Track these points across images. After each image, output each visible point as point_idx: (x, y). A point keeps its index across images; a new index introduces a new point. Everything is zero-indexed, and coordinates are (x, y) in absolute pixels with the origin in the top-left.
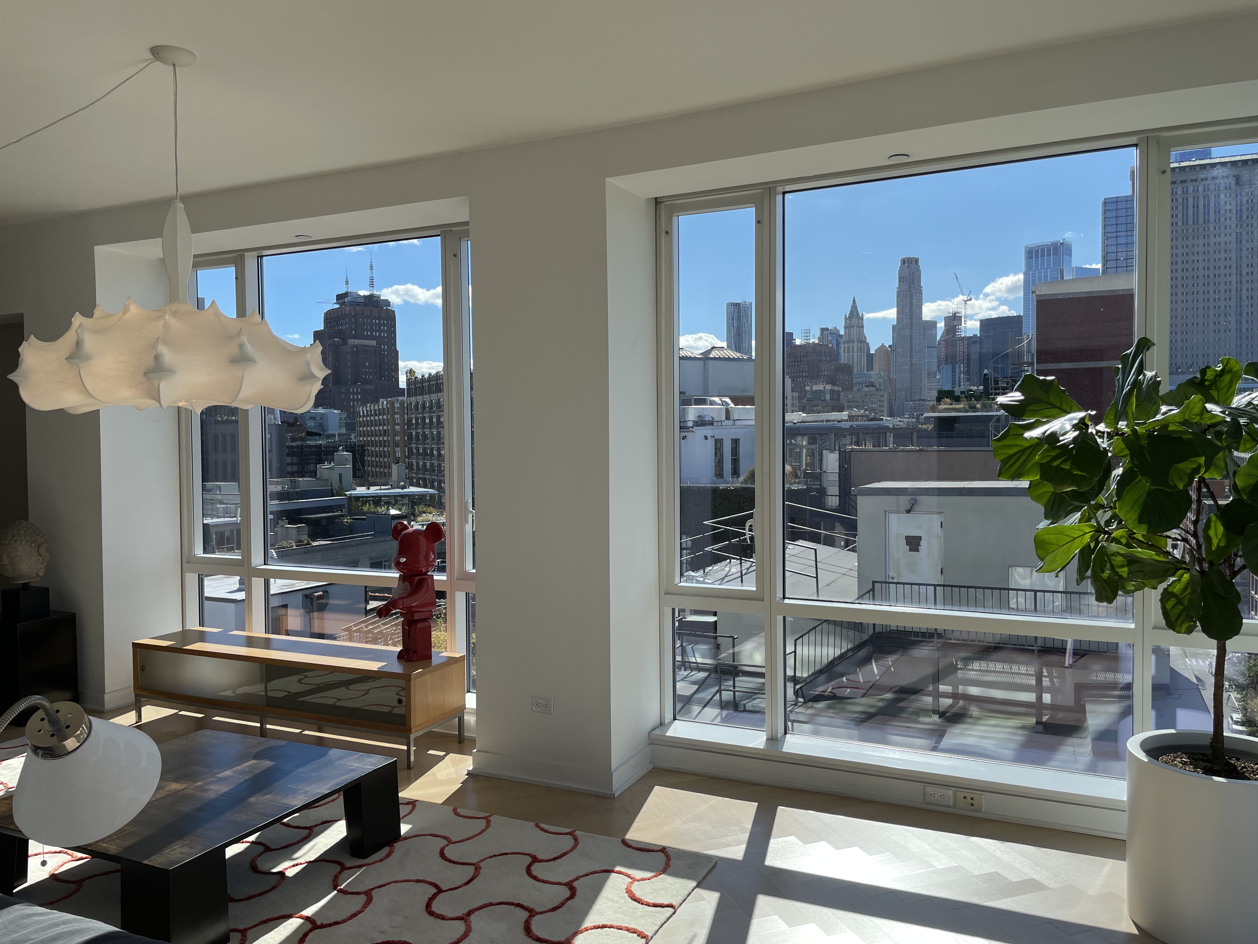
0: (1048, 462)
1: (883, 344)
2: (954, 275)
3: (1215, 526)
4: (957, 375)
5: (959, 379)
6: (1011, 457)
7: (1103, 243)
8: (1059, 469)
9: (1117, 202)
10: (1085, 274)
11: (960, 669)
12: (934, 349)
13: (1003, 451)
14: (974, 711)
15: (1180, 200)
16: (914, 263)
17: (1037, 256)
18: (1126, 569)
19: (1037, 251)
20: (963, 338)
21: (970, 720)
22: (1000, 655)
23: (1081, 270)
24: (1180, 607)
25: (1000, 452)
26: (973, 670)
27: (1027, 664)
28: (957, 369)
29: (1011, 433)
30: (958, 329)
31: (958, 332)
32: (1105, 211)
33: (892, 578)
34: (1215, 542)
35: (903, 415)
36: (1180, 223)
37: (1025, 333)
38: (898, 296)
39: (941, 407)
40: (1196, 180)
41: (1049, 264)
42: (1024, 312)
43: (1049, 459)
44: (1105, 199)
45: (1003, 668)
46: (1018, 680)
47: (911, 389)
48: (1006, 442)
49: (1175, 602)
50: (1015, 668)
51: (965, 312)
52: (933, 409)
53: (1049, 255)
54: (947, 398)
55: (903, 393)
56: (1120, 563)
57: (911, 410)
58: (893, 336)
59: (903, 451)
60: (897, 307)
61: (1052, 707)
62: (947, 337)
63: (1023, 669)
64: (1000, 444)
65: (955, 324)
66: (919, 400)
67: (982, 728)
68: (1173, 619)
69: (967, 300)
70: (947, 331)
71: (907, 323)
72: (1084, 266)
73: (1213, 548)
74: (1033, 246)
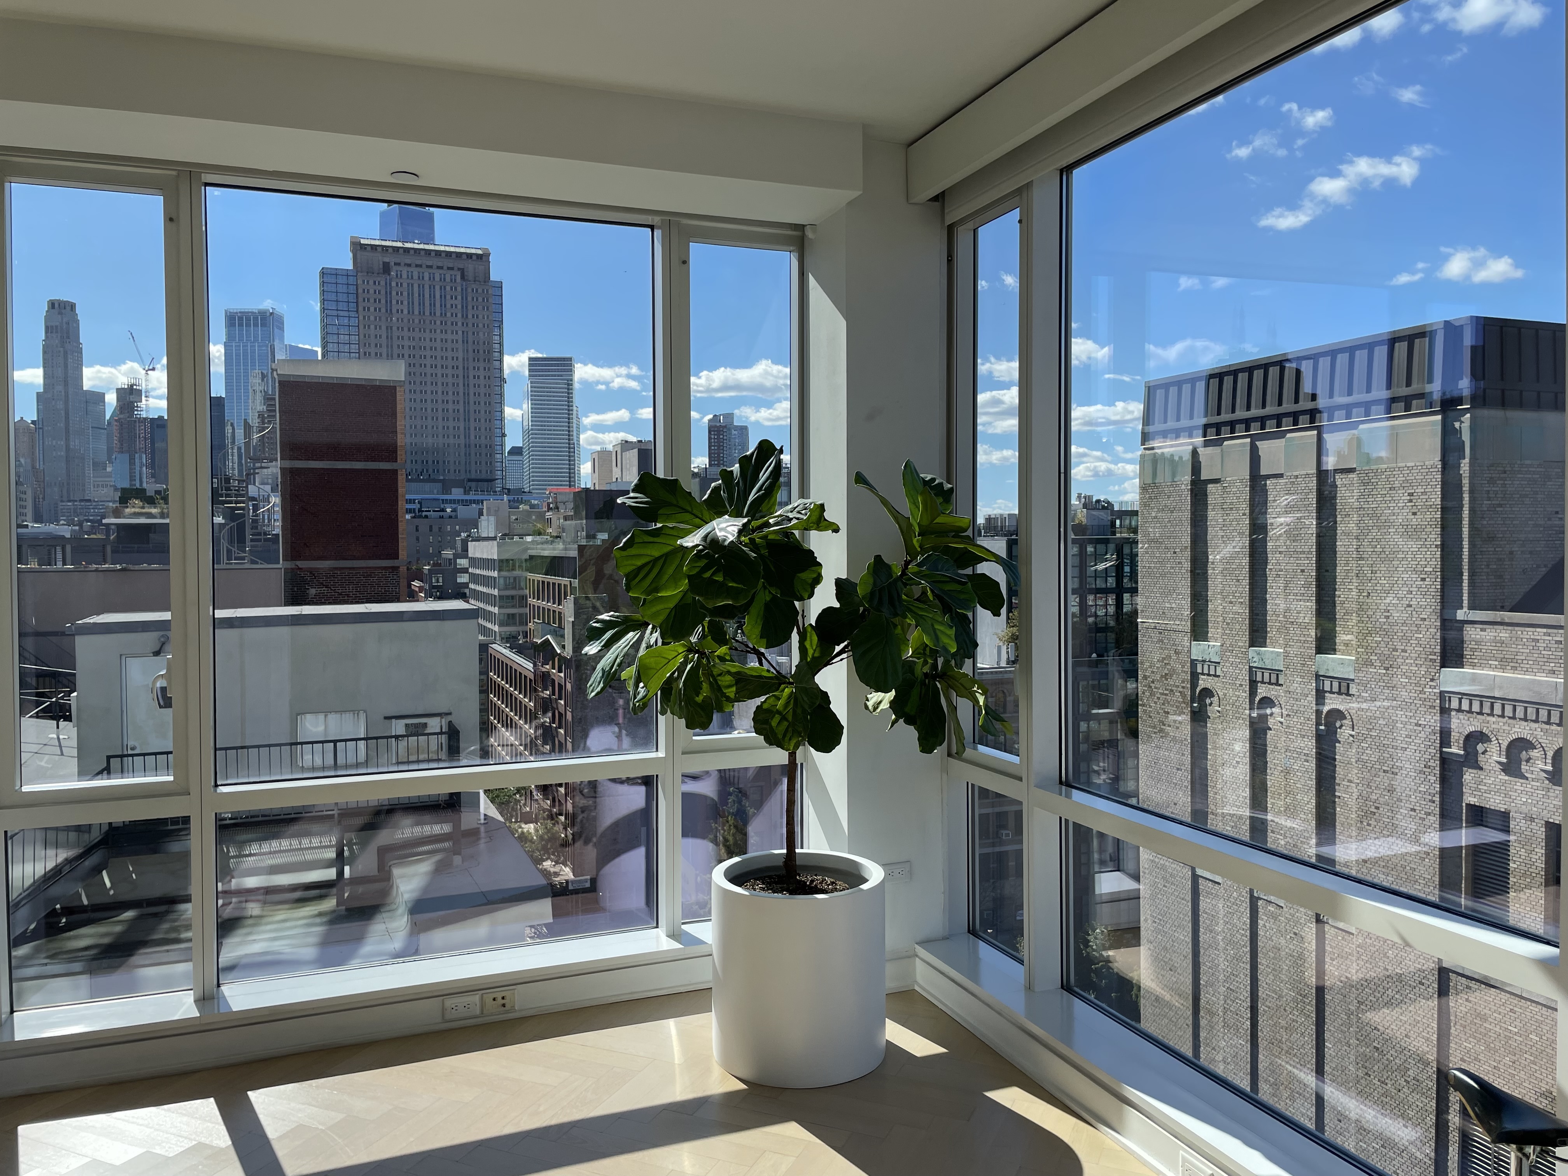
0: (697, 573)
1: (22, 418)
2: (129, 334)
3: (811, 637)
4: (138, 469)
5: (140, 474)
6: (640, 568)
7: (322, 320)
8: (710, 580)
9: (336, 275)
10: (303, 357)
11: (233, 857)
12: (103, 431)
13: (629, 562)
14: (253, 909)
15: (405, 285)
16: (68, 308)
17: (241, 325)
18: (734, 689)
19: (241, 319)
20: (145, 419)
21: (250, 921)
22: (295, 828)
23: (294, 349)
24: (786, 723)
25: (626, 563)
26: (250, 855)
27: (321, 834)
28: (137, 461)
29: (637, 540)
30: (137, 407)
31: (137, 410)
32: (323, 283)
33: (132, 749)
34: (810, 652)
35: (58, 521)
36: (405, 312)
37: (228, 420)
38: (45, 352)
39: (128, 511)
40: (420, 266)
41: (256, 337)
42: (226, 393)
43: (697, 570)
44: (323, 268)
45: (291, 845)
46: (309, 856)
47: (68, 484)
48: (632, 551)
49: (779, 718)
50: (306, 842)
51: (146, 386)
52: (117, 513)
53: (256, 325)
54: (136, 498)
55: (56, 489)
56: (727, 683)
57: (68, 514)
58: (38, 409)
59: (97, 570)
60: (44, 367)
61: (353, 881)
62: (122, 416)
63: (315, 841)
64: (625, 553)
65: (131, 400)
66: (81, 501)
67: (269, 927)
68: (780, 737)
69: (149, 370)
70: (121, 408)
71: (60, 392)
72: (300, 346)
73: (809, 660)
74: (235, 311)
